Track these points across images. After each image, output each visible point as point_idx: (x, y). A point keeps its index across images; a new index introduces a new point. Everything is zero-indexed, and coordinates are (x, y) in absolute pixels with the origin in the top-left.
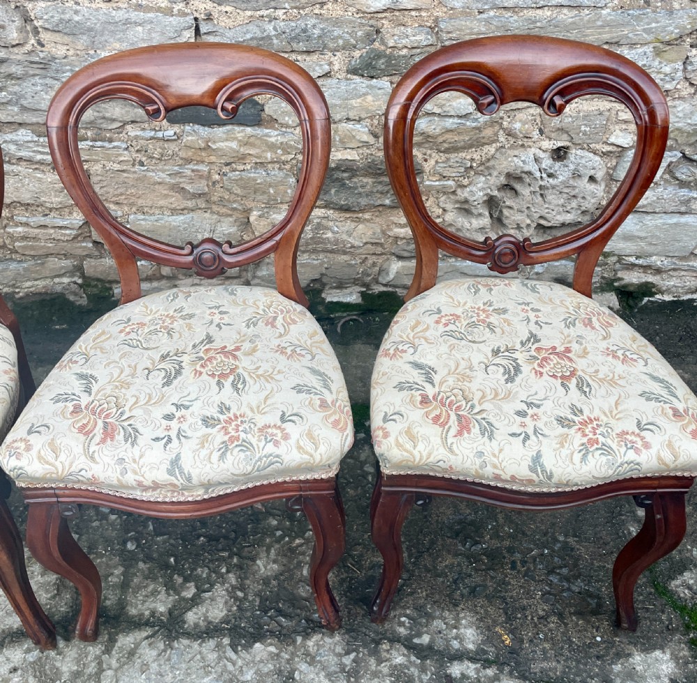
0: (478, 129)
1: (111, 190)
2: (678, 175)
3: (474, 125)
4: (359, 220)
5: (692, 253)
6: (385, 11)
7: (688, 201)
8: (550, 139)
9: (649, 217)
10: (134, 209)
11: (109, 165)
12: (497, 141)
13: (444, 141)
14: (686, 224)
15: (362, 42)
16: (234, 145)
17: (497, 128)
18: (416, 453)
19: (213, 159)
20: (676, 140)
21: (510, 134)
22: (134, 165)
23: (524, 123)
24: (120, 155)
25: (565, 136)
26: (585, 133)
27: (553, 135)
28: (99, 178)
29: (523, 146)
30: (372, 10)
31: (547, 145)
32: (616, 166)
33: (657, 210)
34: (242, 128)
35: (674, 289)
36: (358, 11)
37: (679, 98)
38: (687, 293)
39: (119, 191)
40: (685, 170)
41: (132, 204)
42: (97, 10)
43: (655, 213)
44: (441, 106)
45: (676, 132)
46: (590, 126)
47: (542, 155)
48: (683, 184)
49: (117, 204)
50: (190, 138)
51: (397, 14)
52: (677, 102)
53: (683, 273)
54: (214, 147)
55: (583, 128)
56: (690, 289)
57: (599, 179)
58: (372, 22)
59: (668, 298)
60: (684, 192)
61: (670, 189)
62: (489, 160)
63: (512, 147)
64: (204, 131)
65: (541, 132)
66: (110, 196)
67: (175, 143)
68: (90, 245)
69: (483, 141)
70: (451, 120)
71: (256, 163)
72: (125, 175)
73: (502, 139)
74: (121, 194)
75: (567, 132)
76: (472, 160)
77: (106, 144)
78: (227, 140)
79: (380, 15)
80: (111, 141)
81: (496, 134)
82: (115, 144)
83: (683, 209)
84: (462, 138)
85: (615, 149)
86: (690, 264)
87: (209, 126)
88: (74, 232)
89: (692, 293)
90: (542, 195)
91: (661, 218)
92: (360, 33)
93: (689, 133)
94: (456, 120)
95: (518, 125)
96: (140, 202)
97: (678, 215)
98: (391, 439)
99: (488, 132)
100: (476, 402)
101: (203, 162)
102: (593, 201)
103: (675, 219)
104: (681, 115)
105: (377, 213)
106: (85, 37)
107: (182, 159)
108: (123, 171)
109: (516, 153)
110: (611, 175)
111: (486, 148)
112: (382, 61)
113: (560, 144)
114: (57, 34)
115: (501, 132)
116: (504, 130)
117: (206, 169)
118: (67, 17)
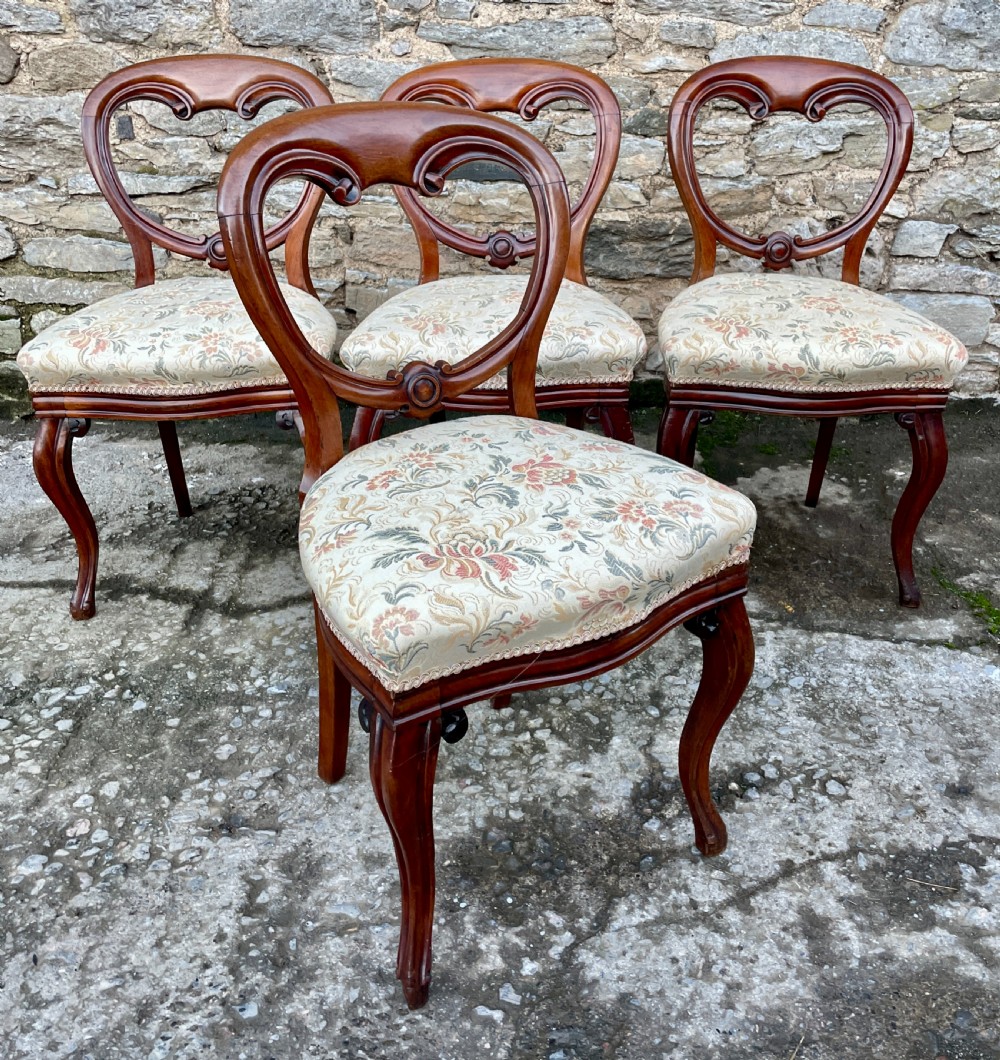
0: (750, 192)
1: (374, 250)
2: (958, 249)
3: (746, 187)
4: (626, 292)
5: (985, 343)
6: (659, 71)
7: (971, 280)
8: (824, 208)
9: (934, 297)
10: (394, 272)
11: (377, 221)
12: (769, 208)
13: (717, 205)
14: (973, 306)
15: (637, 102)
16: (505, 202)
17: (769, 193)
18: (702, 348)
19: (481, 218)
20: (952, 213)
21: (783, 201)
22: (401, 222)
23: (797, 189)
24: (389, 210)
25: (839, 206)
26: (858, 202)
27: (827, 204)
28: (364, 236)
29: (796, 214)
30: (647, 70)
31: (820, 213)
32: (894, 240)
33: (941, 289)
34: (513, 185)
35: (970, 386)
36: (634, 72)
37: (950, 167)
38: (985, 392)
39: (383, 250)
40: (964, 245)
41: (393, 267)
42: (389, 63)
43: (939, 292)
44: (713, 168)
45: (951, 204)
46: (863, 194)
47: (817, 224)
48: (965, 260)
49: (378, 265)
50: (461, 194)
51: (671, 74)
52: (948, 172)
53: (977, 367)
54: (484, 204)
55: (856, 196)
56: (987, 386)
57: (877, 252)
58: (646, 82)
59: (964, 396)
60: (965, 269)
61: (951, 265)
62: (762, 229)
63: (785, 216)
64: (476, 187)
65: (815, 200)
66: (371, 256)
67: (446, 200)
68: (343, 312)
69: (756, 207)
70: (723, 182)
71: (525, 224)
72: (391, 233)
73: (775, 206)
74: (384, 254)
75: (841, 201)
76: (746, 227)
77: (377, 198)
78: (498, 197)
79: (654, 76)
80: (381, 195)
81: (768, 200)
82: (387, 198)
83: (968, 289)
84: (734, 202)
85: (890, 220)
86: (985, 355)
87: (481, 182)
88: (329, 296)
89: (991, 392)
90: (818, 268)
91: (946, 298)
92: (634, 93)
93: (963, 204)
94: (728, 182)
95: (790, 191)
96: (401, 264)
97: (963, 296)
98: (681, 342)
99: (761, 197)
100: (753, 320)
101: (470, 222)
102: (873, 276)
103: (961, 300)
104: (953, 184)
105: (646, 285)
106: (372, 90)
107: (450, 217)
108: (389, 228)
109: (790, 221)
110: (889, 251)
111: (759, 216)
112: (655, 120)
113: (834, 214)
114: (346, 87)
115: (774, 198)
116: (777, 196)
117: (474, 228)
118: (360, 69)
